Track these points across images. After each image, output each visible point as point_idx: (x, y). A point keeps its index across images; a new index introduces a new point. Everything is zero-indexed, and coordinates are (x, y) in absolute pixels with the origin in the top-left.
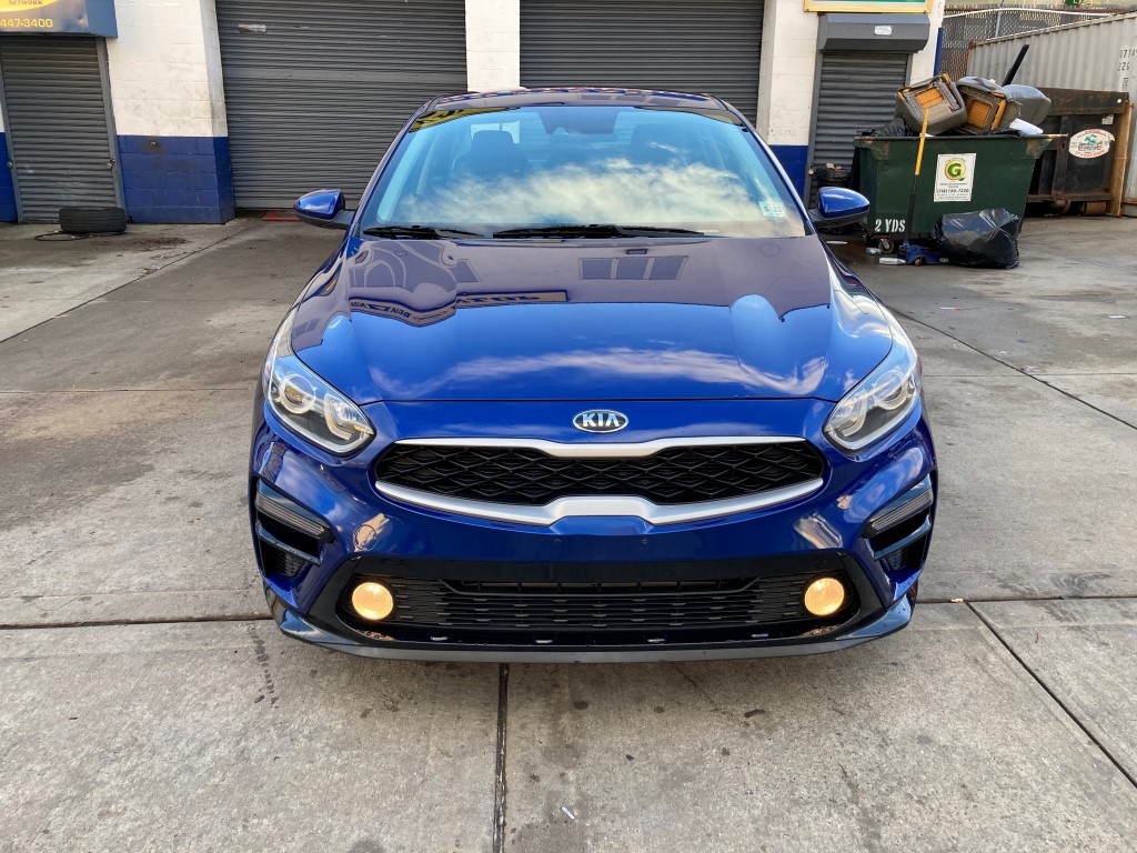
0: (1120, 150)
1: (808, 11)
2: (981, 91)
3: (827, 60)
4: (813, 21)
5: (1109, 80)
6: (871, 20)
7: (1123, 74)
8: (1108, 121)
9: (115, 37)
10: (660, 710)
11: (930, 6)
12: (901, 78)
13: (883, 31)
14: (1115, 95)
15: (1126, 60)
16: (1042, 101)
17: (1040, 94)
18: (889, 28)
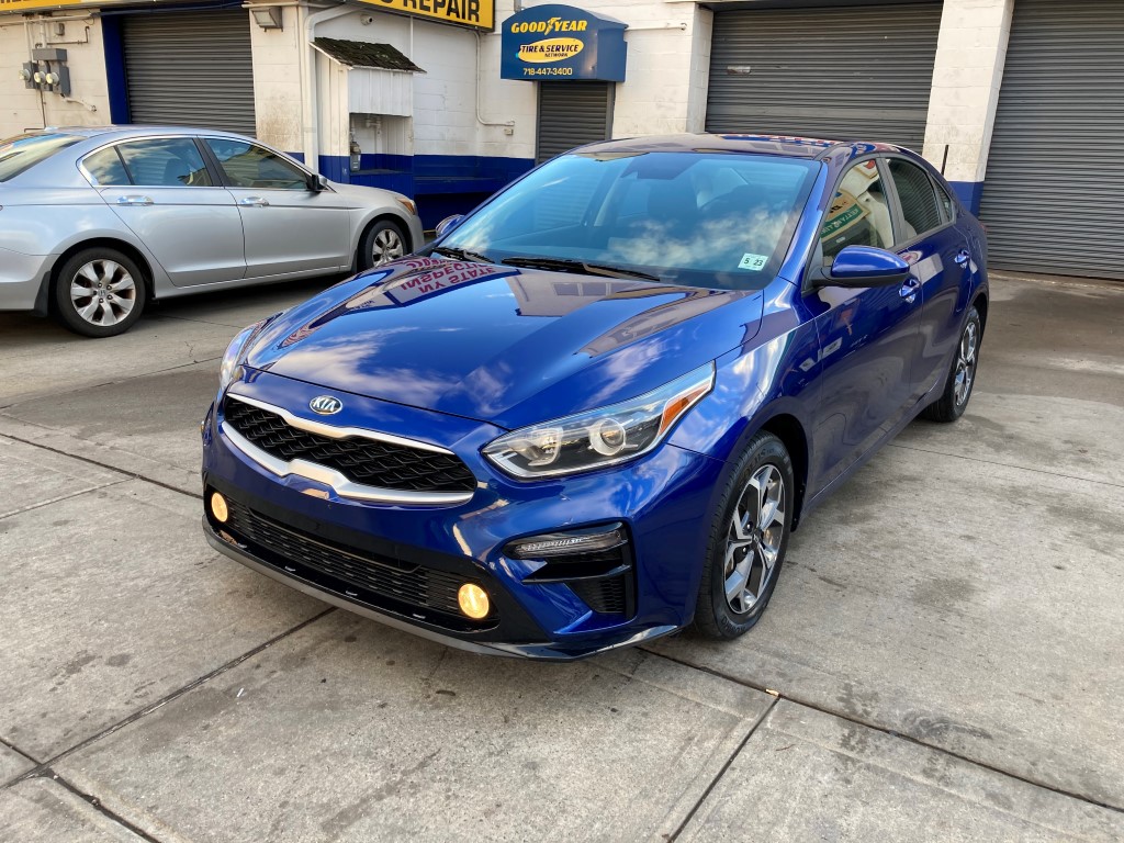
9: (624, 81)
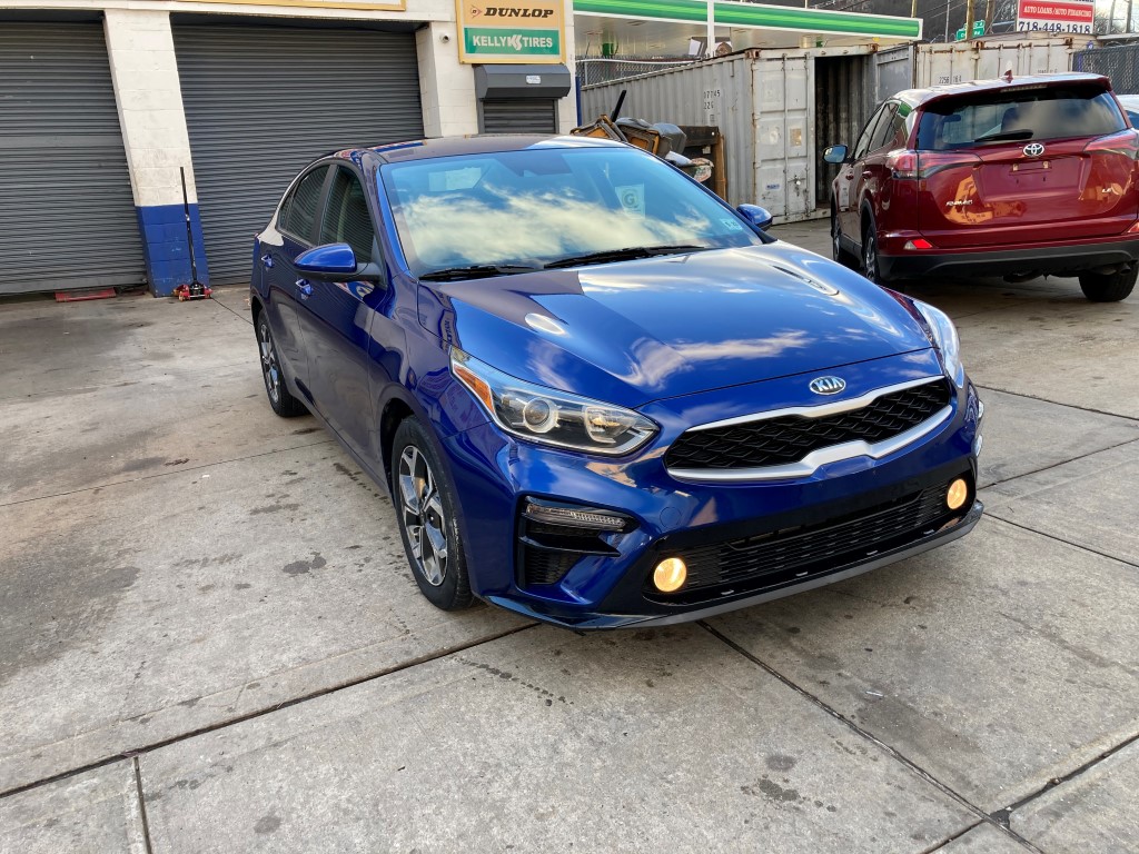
0: (719, 174)
1: (463, 63)
2: (638, 129)
3: (488, 108)
4: (470, 72)
5: (699, 117)
6: (521, 70)
7: (709, 112)
8: (707, 150)
10: (850, 617)
11: (564, 57)
12: (551, 122)
13: (534, 80)
14: (709, 130)
15: (709, 100)
16: (682, 135)
17: (679, 131)
18: (538, 78)
